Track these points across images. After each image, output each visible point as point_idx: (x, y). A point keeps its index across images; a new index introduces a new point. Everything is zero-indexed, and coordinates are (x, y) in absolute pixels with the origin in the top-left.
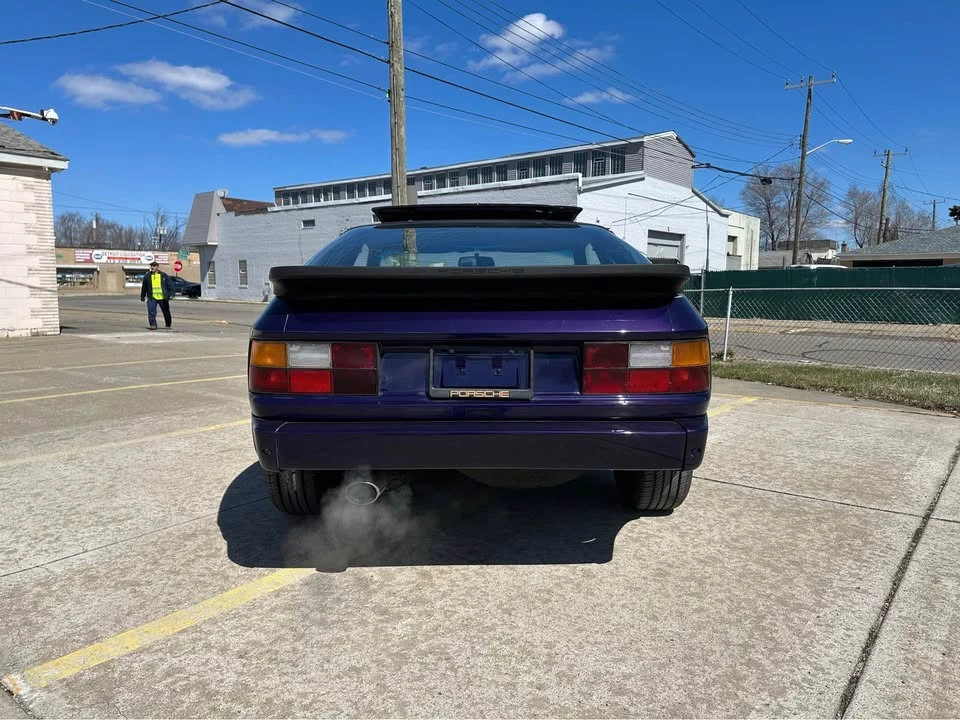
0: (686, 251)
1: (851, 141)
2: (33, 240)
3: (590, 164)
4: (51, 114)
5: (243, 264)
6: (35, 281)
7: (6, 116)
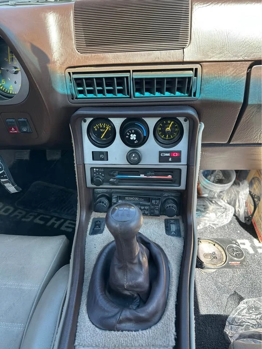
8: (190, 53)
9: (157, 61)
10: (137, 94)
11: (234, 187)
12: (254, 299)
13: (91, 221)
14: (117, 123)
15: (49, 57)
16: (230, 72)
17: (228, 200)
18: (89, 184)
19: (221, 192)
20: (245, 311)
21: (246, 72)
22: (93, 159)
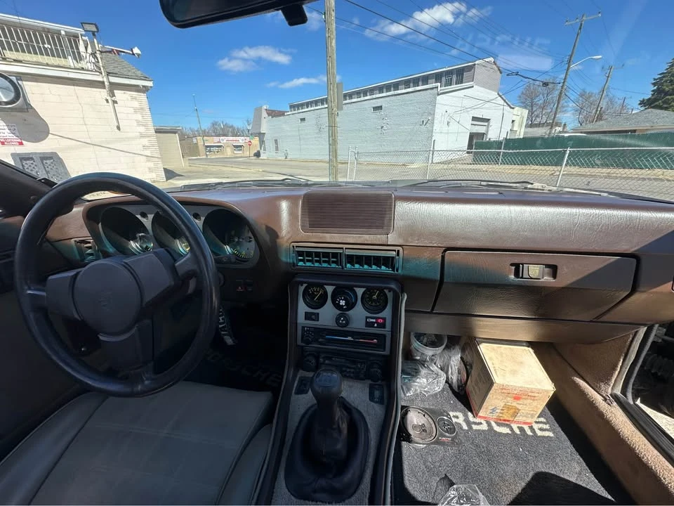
0: (490, 128)
1: (600, 57)
2: (142, 129)
3: (444, 79)
4: (136, 51)
5: (276, 141)
6: (148, 153)
7: (110, 52)
8: (392, 238)
9: (366, 242)
10: (349, 265)
11: (446, 351)
12: (464, 485)
13: (297, 379)
14: (330, 289)
15: (279, 234)
16: (427, 255)
17: (442, 364)
18: (299, 342)
19: (433, 356)
20: (455, 501)
21: (440, 256)
22: (306, 319)
